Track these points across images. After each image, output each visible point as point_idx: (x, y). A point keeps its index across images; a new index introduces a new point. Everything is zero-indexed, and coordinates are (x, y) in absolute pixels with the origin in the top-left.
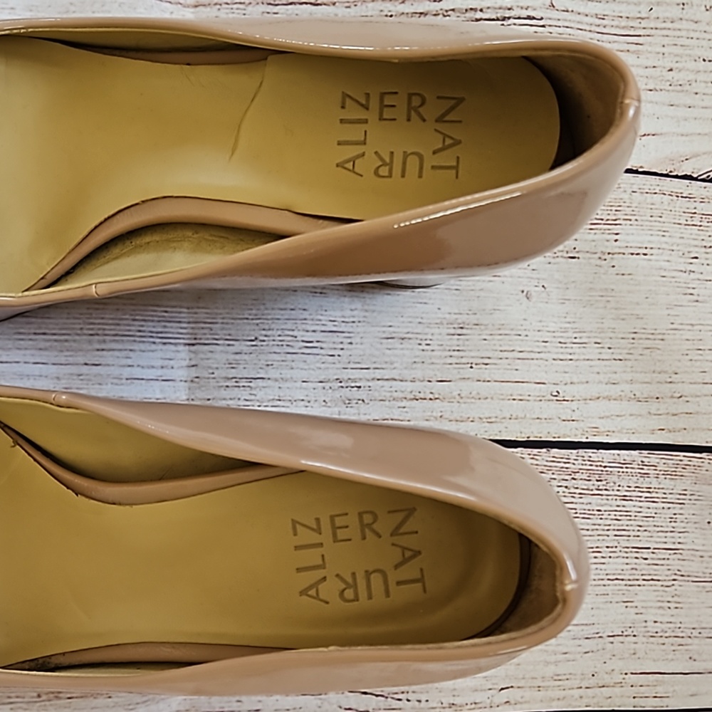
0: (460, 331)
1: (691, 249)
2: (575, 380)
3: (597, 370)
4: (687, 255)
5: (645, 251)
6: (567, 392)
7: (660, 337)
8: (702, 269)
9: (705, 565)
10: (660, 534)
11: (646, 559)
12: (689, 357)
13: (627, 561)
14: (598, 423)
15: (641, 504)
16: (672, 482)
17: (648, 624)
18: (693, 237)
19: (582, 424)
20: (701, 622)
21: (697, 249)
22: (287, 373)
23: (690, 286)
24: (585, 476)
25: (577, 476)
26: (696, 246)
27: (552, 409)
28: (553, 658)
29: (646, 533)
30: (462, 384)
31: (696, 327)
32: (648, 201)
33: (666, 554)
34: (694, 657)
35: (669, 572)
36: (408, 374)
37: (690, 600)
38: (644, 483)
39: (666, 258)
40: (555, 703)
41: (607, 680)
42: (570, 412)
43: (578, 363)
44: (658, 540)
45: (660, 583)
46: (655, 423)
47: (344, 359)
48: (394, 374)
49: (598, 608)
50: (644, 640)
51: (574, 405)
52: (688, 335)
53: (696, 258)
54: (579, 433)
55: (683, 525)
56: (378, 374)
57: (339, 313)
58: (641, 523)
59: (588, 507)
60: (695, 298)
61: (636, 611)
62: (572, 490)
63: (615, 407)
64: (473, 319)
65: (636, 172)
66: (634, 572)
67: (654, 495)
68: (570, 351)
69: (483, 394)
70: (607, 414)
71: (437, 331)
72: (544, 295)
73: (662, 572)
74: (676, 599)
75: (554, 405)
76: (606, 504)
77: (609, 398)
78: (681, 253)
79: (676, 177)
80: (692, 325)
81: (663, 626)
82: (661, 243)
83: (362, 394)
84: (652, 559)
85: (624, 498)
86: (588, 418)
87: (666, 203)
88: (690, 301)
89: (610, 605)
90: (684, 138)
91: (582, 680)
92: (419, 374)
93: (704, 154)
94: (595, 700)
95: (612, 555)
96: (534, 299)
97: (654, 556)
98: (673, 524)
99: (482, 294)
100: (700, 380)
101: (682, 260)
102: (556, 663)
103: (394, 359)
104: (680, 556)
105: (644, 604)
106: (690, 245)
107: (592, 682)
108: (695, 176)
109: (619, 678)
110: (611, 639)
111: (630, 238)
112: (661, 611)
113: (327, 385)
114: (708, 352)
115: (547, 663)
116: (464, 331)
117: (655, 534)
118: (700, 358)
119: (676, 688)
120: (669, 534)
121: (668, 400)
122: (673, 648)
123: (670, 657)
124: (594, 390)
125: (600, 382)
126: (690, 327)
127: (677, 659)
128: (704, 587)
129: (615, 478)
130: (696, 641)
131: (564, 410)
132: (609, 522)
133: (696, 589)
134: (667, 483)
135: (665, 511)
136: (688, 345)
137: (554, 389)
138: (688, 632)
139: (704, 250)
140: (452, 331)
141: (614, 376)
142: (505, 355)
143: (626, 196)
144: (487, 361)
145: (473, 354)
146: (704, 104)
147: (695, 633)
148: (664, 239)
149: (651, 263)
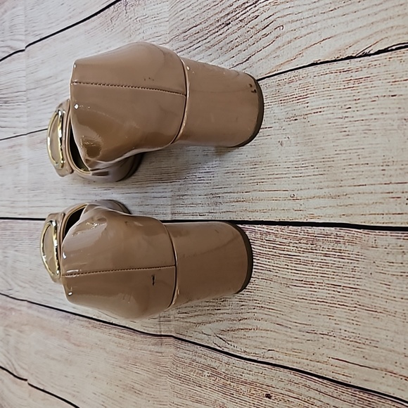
0: (254, 166)
1: (347, 103)
2: (303, 188)
3: (313, 181)
4: (344, 107)
5: (320, 110)
6: (298, 194)
7: (332, 159)
8: (353, 114)
9: (372, 300)
10: (346, 278)
11: (339, 292)
12: (345, 170)
13: (329, 292)
14: (314, 211)
15: (335, 259)
16: (352, 247)
17: (342, 331)
18: (348, 95)
19: (305, 212)
20: (371, 336)
21: (350, 102)
22: (194, 192)
23: (345, 126)
24: (305, 242)
25: (302, 241)
26: (350, 101)
27: (290, 204)
28: (290, 339)
29: (337, 277)
30: (254, 193)
31: (348, 151)
32: (322, 80)
33: (350, 291)
34: (366, 357)
35: (353, 302)
36: (236, 189)
37: (364, 321)
38: (338, 247)
39: (331, 112)
40: (295, 364)
41: (320, 359)
42: (299, 205)
43: (304, 178)
44: (345, 281)
45: (348, 308)
46: (340, 211)
47: (212, 184)
48: (231, 190)
49: (312, 317)
50: (339, 340)
51: (302, 202)
52: (344, 157)
53: (350, 108)
54: (303, 217)
55: (359, 274)
56: (226, 190)
57: (211, 163)
58: (334, 271)
59: (307, 259)
60: (347, 133)
61: (335, 322)
62: (299, 249)
63: (322, 202)
64: (259, 159)
65: (316, 64)
66: (333, 299)
67: (343, 254)
68: (300, 171)
69: (261, 198)
70: (319, 206)
71: (246, 167)
72: (289, 142)
73: (349, 302)
74: (356, 319)
75: (291, 202)
76: (315, 258)
77: (319, 197)
78: (340, 107)
79: (342, 59)
80: (345, 150)
81: (349, 334)
82: (328, 103)
83: (220, 200)
84: (343, 293)
85: (326, 255)
86: (308, 209)
87: (332, 78)
88: (344, 136)
89: (320, 316)
90: (350, 33)
91: (308, 355)
92: (239, 189)
93: (362, 39)
94: (314, 368)
95: (320, 287)
96: (284, 145)
97: (343, 291)
98: (354, 273)
99: (263, 146)
100: (352, 184)
101: (341, 111)
102: (292, 342)
103: (230, 183)
104: (358, 293)
105: (339, 319)
106: (346, 101)
107: (313, 358)
108: (354, 55)
109: (326, 359)
110: (322, 336)
111: (313, 104)
112: (348, 325)
113: (208, 197)
114: (355, 166)
115: (288, 342)
116: (257, 166)
117: (343, 278)
118: (351, 170)
119: (355, 373)
120: (351, 279)
121: (342, 197)
122: (354, 348)
123: (352, 353)
124: (312, 193)
125: (315, 188)
126: (344, 152)
127: (356, 356)
128: (372, 314)
129: (321, 243)
130: (368, 347)
131: (296, 205)
132: (317, 268)
133: (367, 315)
134: (350, 248)
135: (349, 264)
136: (344, 163)
137: (292, 193)
138: (364, 341)
139: (355, 102)
140: (252, 167)
141: (321, 184)
142: (271, 177)
143: (311, 80)
144: (263, 181)
145: (258, 177)
146: (364, 7)
147: (368, 342)
148: (331, 100)
149: (324, 116)
